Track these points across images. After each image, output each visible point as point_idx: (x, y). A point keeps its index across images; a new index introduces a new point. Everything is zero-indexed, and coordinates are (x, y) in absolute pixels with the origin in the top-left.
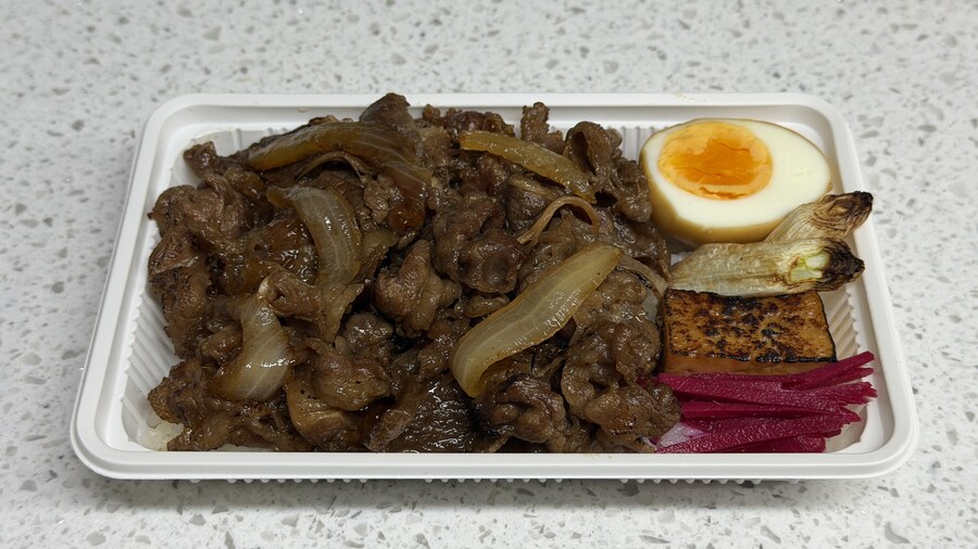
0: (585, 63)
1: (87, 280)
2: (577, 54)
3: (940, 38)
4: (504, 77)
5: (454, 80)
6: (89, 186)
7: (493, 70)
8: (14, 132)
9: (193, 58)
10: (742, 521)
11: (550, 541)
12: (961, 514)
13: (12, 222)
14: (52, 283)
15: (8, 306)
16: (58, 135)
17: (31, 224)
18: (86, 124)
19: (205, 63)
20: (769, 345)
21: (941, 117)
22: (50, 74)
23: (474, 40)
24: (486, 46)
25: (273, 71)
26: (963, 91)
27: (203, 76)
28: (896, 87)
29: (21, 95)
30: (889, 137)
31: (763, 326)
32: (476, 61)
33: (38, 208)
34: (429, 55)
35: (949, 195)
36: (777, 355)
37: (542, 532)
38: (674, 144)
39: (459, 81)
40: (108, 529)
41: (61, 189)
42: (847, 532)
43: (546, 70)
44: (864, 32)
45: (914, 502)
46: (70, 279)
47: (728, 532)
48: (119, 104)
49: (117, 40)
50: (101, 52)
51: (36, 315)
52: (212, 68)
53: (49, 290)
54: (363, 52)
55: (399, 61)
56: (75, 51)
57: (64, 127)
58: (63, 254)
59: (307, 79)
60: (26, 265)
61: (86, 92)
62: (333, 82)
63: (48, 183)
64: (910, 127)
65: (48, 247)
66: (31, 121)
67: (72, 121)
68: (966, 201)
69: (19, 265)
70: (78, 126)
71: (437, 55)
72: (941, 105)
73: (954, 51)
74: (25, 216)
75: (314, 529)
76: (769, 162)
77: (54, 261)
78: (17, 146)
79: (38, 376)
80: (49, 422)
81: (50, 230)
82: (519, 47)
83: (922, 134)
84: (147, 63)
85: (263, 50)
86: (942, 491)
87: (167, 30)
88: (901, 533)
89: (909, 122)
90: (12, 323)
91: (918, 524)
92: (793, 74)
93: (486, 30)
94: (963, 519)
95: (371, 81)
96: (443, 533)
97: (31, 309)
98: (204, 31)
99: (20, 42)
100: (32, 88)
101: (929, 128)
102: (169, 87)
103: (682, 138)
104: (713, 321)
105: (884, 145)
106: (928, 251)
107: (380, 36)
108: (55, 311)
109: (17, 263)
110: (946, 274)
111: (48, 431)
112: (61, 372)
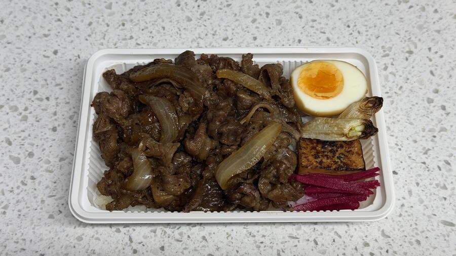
0: (268, 20)
1: (66, 126)
2: (264, 15)
3: (418, 7)
4: (233, 28)
5: (213, 29)
6: (63, 82)
7: (229, 24)
8: (29, 55)
9: (102, 18)
10: (327, 229)
11: (253, 239)
12: (411, 226)
13: (33, 99)
14: (52, 127)
15: (35, 138)
16: (48, 57)
17: (41, 100)
18: (59, 51)
19: (107, 21)
20: (339, 163)
21: (416, 47)
22: (41, 27)
23: (221, 9)
24: (226, 12)
25: (136, 25)
26: (426, 33)
27: (106, 28)
28: (398, 32)
29: (30, 37)
30: (394, 57)
31: (337, 155)
32: (222, 20)
33: (43, 93)
34: (201, 16)
35: (416, 84)
36: (342, 167)
37: (250, 235)
38: (304, 73)
39: (215, 29)
40: (83, 234)
41: (51, 83)
42: (367, 234)
43: (251, 24)
44: (386, 4)
45: (393, 221)
46: (59, 125)
47: (322, 234)
48: (72, 42)
49: (69, 10)
50: (62, 15)
51: (47, 142)
52: (109, 23)
53: (51, 130)
54: (174, 15)
55: (189, 20)
56: (51, 15)
57: (50, 53)
58: (55, 114)
59: (150, 29)
60: (41, 119)
61: (57, 36)
62: (162, 31)
63: (46, 80)
64: (403, 51)
65: (48, 111)
66: (35, 50)
67: (53, 50)
68: (423, 87)
69: (38, 119)
70: (55, 52)
71: (205, 17)
72: (416, 41)
73: (424, 14)
74: (38, 96)
75: (163, 234)
76: (342, 81)
77: (52, 117)
78: (31, 62)
79: (50, 169)
80: (57, 189)
81: (49, 103)
82: (240, 12)
83: (407, 55)
84: (82, 21)
85: (131, 14)
86: (404, 216)
87: (89, 4)
88: (387, 234)
89: (403, 50)
90: (37, 146)
91: (394, 230)
92: (355, 26)
93: (226, 4)
94: (412, 228)
95: (177, 30)
96: (212, 235)
97: (45, 139)
98: (105, 5)
99: (27, 10)
100: (34, 34)
101: (410, 52)
102: (92, 33)
103: (307, 70)
104: (318, 152)
105: (392, 60)
106: (406, 110)
107: (181, 6)
108: (54, 140)
109: (36, 118)
110: (412, 121)
111: (57, 193)
112: (59, 167)
